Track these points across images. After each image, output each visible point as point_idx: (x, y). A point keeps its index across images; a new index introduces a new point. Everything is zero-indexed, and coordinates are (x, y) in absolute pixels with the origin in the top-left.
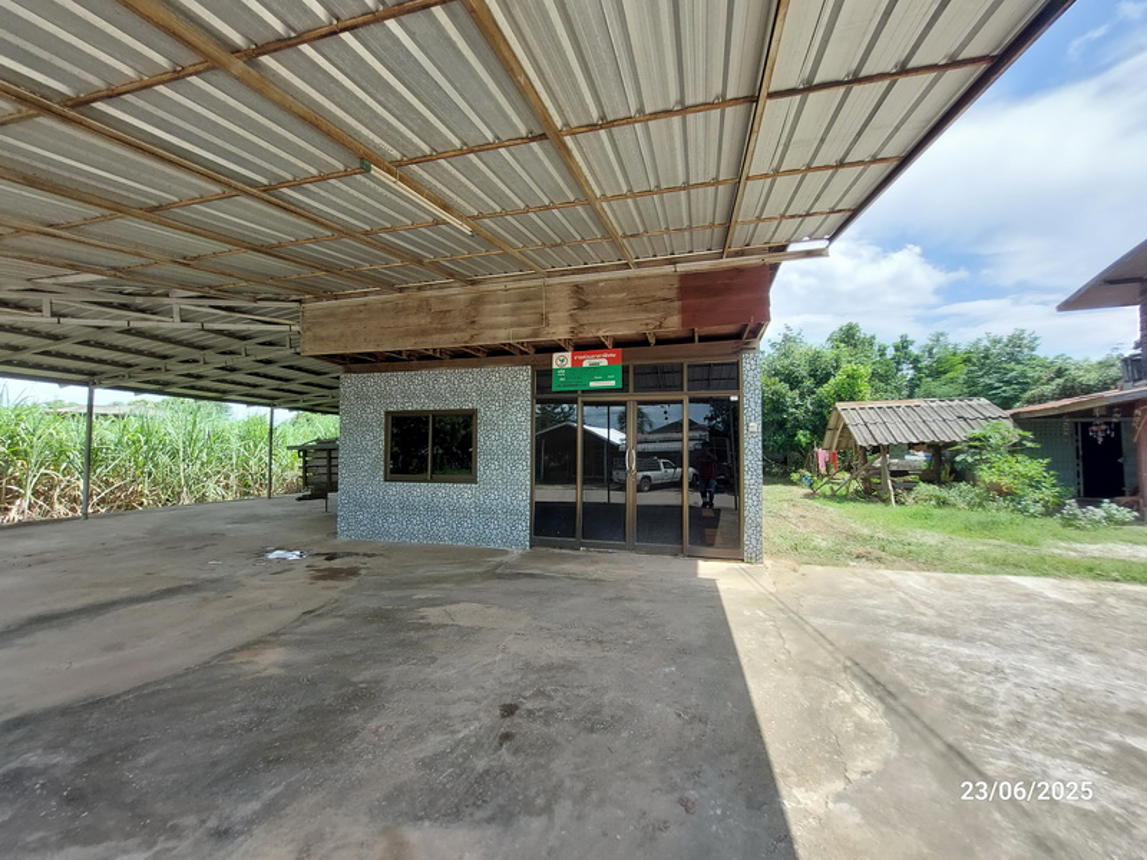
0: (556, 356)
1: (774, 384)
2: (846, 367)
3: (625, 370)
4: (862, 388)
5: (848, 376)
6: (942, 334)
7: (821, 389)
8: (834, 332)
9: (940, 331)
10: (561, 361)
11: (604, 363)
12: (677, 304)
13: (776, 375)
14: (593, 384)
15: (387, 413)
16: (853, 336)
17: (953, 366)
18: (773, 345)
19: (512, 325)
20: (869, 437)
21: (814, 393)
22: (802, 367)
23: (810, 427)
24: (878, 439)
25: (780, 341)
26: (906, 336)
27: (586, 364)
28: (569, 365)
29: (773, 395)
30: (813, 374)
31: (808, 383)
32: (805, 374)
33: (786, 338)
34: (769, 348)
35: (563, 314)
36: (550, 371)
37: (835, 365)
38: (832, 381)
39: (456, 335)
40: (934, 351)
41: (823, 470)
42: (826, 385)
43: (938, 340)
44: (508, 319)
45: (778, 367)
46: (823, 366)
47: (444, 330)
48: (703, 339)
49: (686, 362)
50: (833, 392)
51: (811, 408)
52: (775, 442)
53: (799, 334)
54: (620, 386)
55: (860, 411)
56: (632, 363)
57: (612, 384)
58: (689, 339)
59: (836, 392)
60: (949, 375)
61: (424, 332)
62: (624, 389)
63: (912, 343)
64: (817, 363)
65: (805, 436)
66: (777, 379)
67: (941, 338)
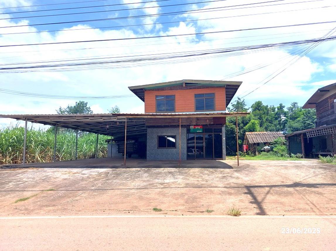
0: (191, 126)
1: (231, 125)
2: (252, 121)
3: (203, 129)
4: (256, 127)
5: (252, 124)
6: (296, 103)
7: (245, 127)
8: (254, 104)
9: (295, 102)
10: (192, 127)
11: (199, 128)
12: (212, 120)
13: (231, 122)
14: (197, 131)
15: (158, 136)
16: (260, 106)
17: (300, 115)
18: (233, 105)
19: (186, 122)
20: (252, 141)
21: (243, 128)
22: (240, 120)
23: (242, 139)
24: (254, 141)
25: (236, 104)
26: (282, 104)
27: (196, 128)
28: (193, 128)
29: (231, 129)
30: (243, 123)
31: (242, 125)
32: (241, 122)
33: (238, 103)
34: (232, 107)
35: (195, 121)
36: (190, 129)
37: (249, 120)
38: (248, 125)
39: (176, 123)
40: (293, 109)
41: (245, 151)
42: (246, 126)
43: (295, 105)
44: (185, 121)
45: (232, 120)
46: (246, 120)
47: (174, 122)
48: (216, 124)
49: (213, 128)
50: (248, 128)
51: (242, 133)
52: (232, 143)
53: (243, 101)
54: (202, 132)
55: (251, 135)
56: (204, 128)
57: (201, 131)
58: (214, 125)
59: (249, 128)
60: (298, 119)
61: (170, 123)
62: (203, 132)
63: (284, 107)
64: (244, 119)
65: (240, 141)
66: (232, 124)
67: (296, 105)
